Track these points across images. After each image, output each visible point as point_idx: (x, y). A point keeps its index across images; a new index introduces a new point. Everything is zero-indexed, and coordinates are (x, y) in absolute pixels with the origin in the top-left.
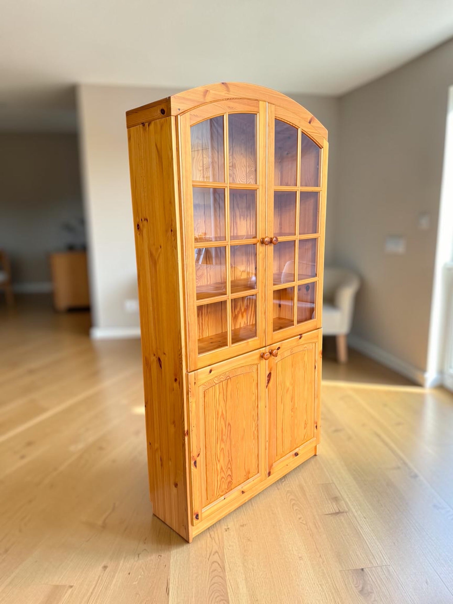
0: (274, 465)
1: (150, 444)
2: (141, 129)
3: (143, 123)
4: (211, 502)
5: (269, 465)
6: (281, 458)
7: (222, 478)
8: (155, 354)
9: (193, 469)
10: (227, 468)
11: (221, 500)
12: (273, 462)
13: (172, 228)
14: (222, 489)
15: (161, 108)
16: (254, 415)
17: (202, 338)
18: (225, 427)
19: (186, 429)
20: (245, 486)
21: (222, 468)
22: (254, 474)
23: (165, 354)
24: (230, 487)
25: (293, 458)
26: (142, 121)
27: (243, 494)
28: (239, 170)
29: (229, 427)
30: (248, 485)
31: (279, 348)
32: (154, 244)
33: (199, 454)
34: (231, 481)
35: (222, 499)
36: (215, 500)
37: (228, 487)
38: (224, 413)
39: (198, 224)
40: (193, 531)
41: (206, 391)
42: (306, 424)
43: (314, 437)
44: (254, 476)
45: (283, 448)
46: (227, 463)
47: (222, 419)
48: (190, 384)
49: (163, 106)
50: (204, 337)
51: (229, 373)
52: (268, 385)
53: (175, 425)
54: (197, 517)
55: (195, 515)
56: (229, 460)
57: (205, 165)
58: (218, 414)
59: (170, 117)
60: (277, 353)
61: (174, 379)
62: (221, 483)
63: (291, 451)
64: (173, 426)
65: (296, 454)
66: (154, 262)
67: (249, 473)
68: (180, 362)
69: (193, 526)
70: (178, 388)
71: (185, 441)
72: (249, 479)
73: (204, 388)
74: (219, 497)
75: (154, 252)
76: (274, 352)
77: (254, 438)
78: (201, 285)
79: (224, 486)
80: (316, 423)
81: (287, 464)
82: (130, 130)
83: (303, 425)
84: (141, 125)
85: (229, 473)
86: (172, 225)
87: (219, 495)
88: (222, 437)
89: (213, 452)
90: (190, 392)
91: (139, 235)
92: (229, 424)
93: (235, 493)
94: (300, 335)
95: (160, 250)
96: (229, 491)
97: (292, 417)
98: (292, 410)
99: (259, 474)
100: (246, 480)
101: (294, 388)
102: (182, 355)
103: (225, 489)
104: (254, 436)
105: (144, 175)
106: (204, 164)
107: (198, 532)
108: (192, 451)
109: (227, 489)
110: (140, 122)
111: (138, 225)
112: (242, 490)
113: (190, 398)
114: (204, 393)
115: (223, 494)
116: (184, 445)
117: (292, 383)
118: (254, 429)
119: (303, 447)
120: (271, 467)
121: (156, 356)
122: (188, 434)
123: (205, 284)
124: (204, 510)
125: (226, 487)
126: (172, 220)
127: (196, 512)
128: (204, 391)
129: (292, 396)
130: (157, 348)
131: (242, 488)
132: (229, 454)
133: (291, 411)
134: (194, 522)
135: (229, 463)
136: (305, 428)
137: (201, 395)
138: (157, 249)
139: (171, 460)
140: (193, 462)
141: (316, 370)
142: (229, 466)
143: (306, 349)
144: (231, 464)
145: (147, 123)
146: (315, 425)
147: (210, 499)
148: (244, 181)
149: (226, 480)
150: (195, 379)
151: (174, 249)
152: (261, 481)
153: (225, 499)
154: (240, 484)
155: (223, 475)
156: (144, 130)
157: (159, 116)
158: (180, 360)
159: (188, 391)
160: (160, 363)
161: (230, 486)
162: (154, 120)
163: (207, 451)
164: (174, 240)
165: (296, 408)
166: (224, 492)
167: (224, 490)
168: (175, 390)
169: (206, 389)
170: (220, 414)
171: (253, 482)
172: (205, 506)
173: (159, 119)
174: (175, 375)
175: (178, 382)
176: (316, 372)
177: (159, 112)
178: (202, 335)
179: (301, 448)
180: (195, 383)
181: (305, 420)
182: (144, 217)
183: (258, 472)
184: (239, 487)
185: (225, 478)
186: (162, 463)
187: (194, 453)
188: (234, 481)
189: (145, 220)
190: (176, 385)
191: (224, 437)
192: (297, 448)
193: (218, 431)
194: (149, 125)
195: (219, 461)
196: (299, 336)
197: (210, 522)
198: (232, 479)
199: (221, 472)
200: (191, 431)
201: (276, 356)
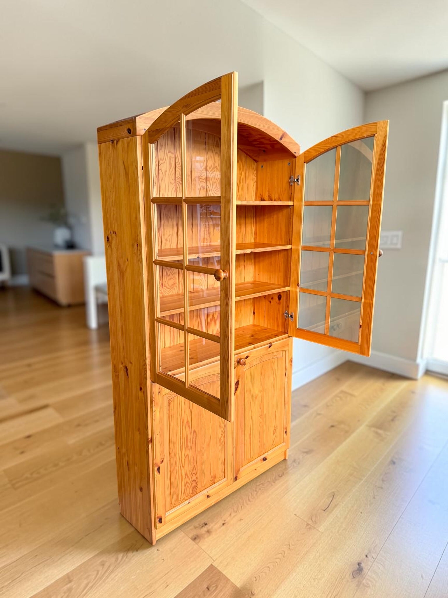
0: (241, 470)
1: (118, 448)
2: (110, 146)
3: (112, 140)
4: (175, 506)
5: (236, 470)
6: (249, 463)
7: (187, 483)
8: (123, 363)
9: (156, 475)
10: (192, 474)
11: (185, 504)
12: (241, 466)
13: (137, 243)
14: (187, 494)
15: (128, 127)
16: (221, 422)
17: (174, 346)
18: (190, 435)
19: (150, 436)
20: (210, 491)
21: (186, 474)
22: (220, 478)
23: (131, 363)
24: (195, 492)
25: (261, 463)
26: (110, 138)
27: (208, 498)
28: (212, 182)
29: (195, 434)
30: (214, 489)
31: (247, 357)
32: (122, 257)
33: (162, 461)
34: (196, 486)
35: (187, 503)
36: (179, 504)
37: (193, 491)
38: (190, 420)
39: (170, 235)
40: (157, 534)
41: (171, 400)
42: (275, 430)
43: (283, 442)
44: (220, 480)
45: (251, 453)
46: (192, 469)
47: (187, 426)
48: (154, 394)
49: (129, 126)
50: (175, 344)
51: (195, 382)
52: (235, 393)
53: (140, 432)
54: (160, 521)
55: (158, 519)
56: (194, 466)
57: (178, 178)
58: (183, 422)
59: (135, 137)
60: (244, 362)
61: (139, 389)
62: (185, 488)
63: (259, 456)
64: (138, 433)
65: (265, 459)
66: (122, 275)
67: (215, 477)
68: (144, 372)
69: (156, 529)
70: (143, 397)
71: (149, 448)
72: (215, 483)
73: (169, 397)
74: (183, 501)
75: (122, 264)
76: (241, 361)
77: (220, 445)
78: (173, 294)
79: (189, 491)
80: (285, 429)
81: (255, 468)
82: (100, 146)
83: (272, 430)
84: (110, 142)
85: (194, 478)
86: (137, 240)
87: (183, 500)
88: (187, 444)
89: (178, 459)
90: (154, 401)
91: (109, 247)
92: (195, 431)
93: (200, 497)
94: (269, 343)
95: (127, 262)
96: (194, 495)
97: (260, 423)
98: (261, 416)
99: (225, 479)
100: (212, 485)
101: (262, 395)
102: (146, 366)
103: (190, 493)
104: (220, 442)
105: (113, 190)
106: (176, 177)
107: (162, 535)
108: (156, 458)
109: (192, 494)
110: (110, 139)
111: (108, 238)
112: (208, 494)
113: (153, 407)
114: (169, 402)
115: (187, 498)
116: (148, 451)
117: (261, 390)
118: (220, 436)
119: (272, 452)
120: (238, 471)
121: (123, 364)
122: (151, 441)
123: (177, 293)
124: (167, 514)
125: (191, 492)
126: (137, 236)
127: (159, 516)
128: (169, 400)
129: (261, 403)
130: (124, 358)
131: (207, 492)
132: (194, 460)
133: (259, 418)
134: (157, 526)
135: (194, 469)
136: (274, 434)
137: (166, 404)
138: (125, 262)
139: (136, 465)
140: (156, 469)
141: (286, 377)
142: (194, 471)
143: (276, 357)
144: (196, 469)
145: (116, 141)
146: (285, 431)
147: (174, 503)
148: (218, 193)
149: (191, 485)
150: (159, 388)
151: (140, 263)
152: (228, 485)
153: (189, 503)
154: (205, 489)
155: (187, 480)
156: (113, 147)
157: (126, 135)
158: (145, 370)
159: (152, 400)
160: (127, 371)
161: (195, 490)
162: (122, 138)
163: (171, 458)
164: (140, 255)
165: (265, 414)
166: (189, 497)
167: (188, 494)
168: (140, 398)
169: (171, 398)
170: (185, 421)
171: (219, 487)
172: (169, 510)
173: (126, 137)
174: (141, 384)
175: (143, 390)
176: (286, 379)
177: (126, 131)
178: (174, 342)
179: (269, 453)
180: (159, 392)
181: (275, 426)
182: (113, 230)
183: (225, 477)
184: (205, 492)
185: (190, 483)
186: (129, 467)
187: (158, 460)
188: (199, 486)
189: (114, 233)
190: (141, 394)
191: (189, 444)
192: (266, 453)
193: (183, 439)
194: (117, 143)
195: (183, 467)
196: (269, 345)
197: (175, 525)
198: (197, 484)
199: (185, 477)
200: (154, 438)
201: (245, 364)
